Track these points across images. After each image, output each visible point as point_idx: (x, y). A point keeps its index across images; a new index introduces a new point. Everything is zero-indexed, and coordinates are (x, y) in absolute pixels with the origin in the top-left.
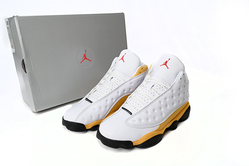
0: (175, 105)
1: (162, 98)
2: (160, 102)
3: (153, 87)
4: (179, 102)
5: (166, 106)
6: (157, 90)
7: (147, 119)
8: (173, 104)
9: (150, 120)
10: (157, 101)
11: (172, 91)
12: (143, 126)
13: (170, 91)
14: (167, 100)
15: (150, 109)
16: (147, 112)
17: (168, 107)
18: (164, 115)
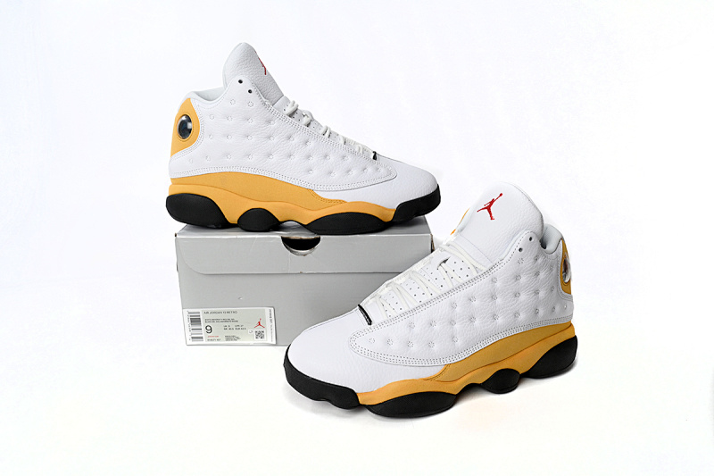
0: (500, 321)
1: (459, 297)
2: (453, 306)
3: (443, 264)
4: (516, 315)
5: (472, 319)
6: (453, 274)
7: (408, 344)
8: (494, 317)
9: (415, 348)
10: (446, 302)
11: (493, 281)
12: (392, 358)
13: (486, 280)
14: (476, 303)
15: (420, 319)
16: (411, 326)
17: (477, 323)
18: (459, 343)
